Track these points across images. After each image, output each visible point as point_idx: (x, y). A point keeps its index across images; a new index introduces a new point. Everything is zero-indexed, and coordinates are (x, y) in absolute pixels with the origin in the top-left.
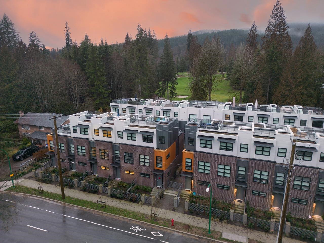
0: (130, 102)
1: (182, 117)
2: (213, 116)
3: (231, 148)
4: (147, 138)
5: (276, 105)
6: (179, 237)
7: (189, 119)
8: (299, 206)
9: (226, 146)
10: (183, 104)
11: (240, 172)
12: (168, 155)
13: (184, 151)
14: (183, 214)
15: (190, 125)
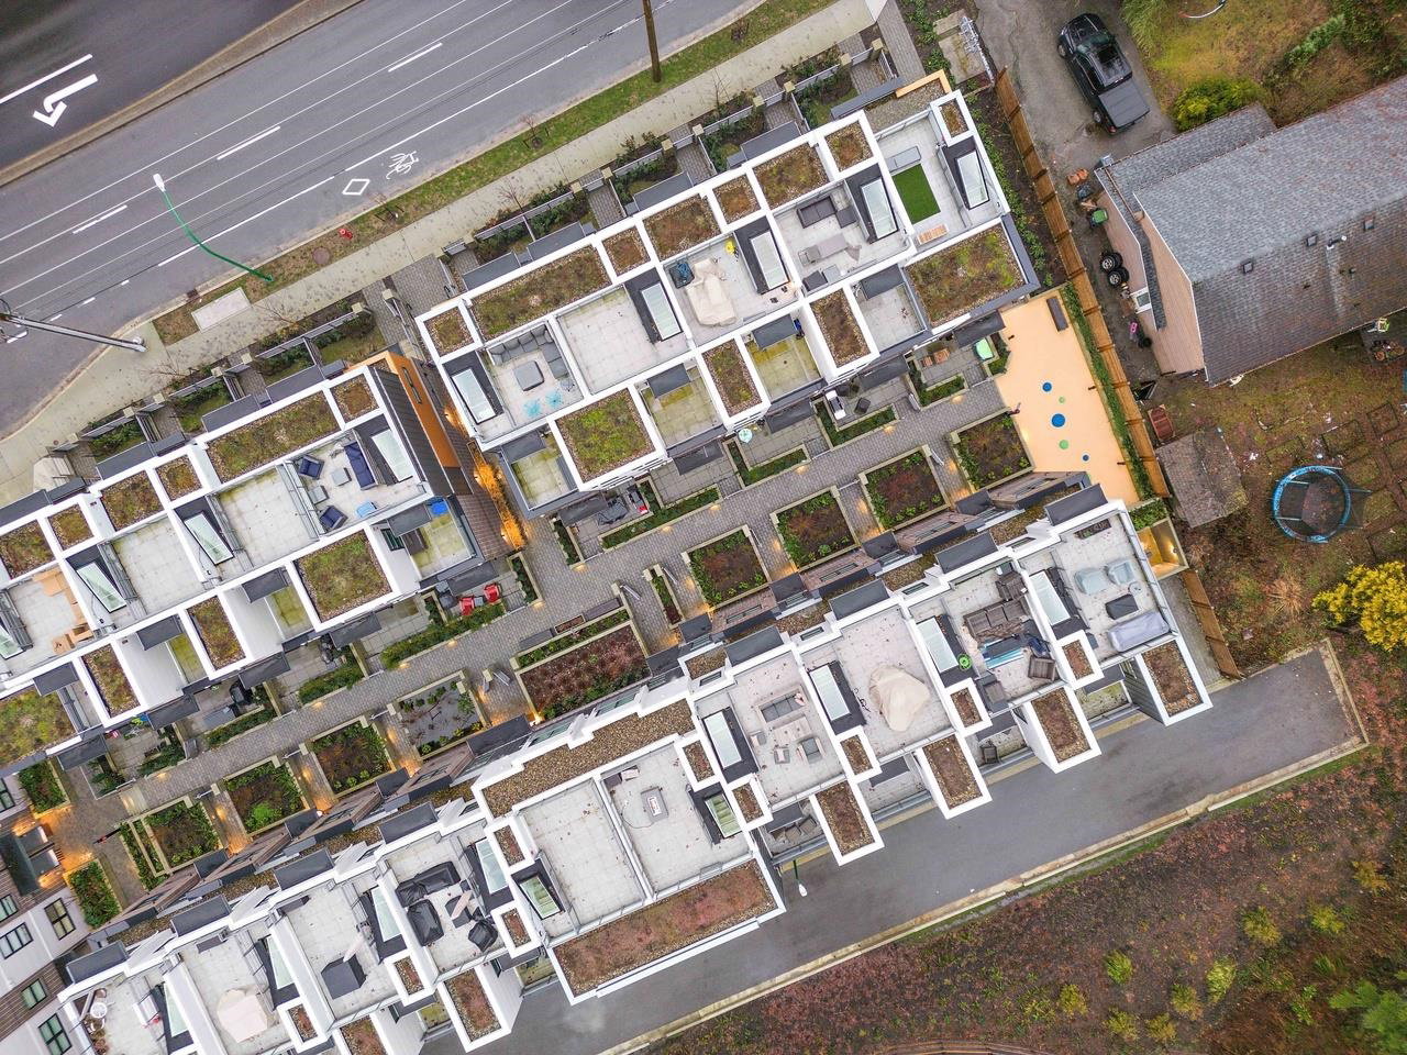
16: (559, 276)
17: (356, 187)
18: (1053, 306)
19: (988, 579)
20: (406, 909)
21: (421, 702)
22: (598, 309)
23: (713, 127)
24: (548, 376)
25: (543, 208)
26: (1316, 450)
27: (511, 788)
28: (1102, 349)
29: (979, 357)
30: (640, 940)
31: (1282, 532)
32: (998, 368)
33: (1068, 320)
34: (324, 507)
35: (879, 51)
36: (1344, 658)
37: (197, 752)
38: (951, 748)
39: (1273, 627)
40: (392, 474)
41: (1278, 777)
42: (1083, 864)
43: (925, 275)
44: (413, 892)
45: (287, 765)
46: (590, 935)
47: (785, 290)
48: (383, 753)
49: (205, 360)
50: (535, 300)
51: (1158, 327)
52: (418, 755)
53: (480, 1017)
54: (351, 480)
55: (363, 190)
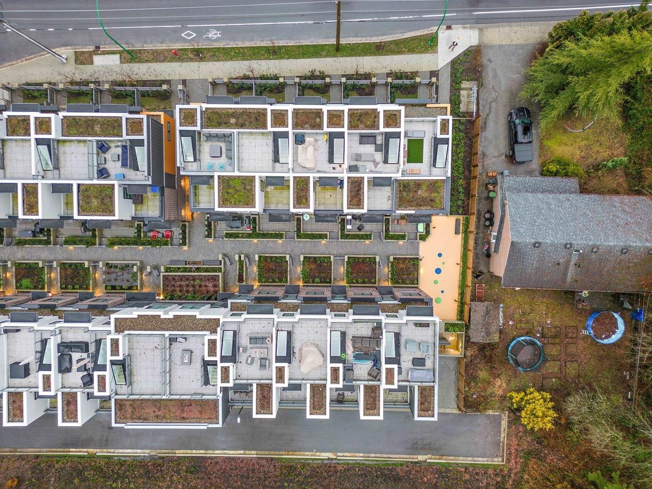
16: (248, 115)
17: (189, 35)
18: (457, 223)
19: (370, 326)
20: (59, 354)
21: (116, 267)
22: (258, 137)
23: (351, 82)
24: (224, 155)
25: (264, 82)
26: (538, 331)
27: (128, 323)
28: (469, 250)
29: (417, 230)
30: (154, 412)
31: (508, 359)
32: (423, 238)
33: (461, 231)
34: (101, 167)
35: (434, 83)
36: (510, 423)
37: (9, 244)
38: (323, 390)
39: (487, 397)
40: (138, 167)
41: (462, 460)
42: (365, 460)
43: (404, 186)
44: (66, 348)
45: (46, 268)
46: (133, 400)
47: (340, 166)
48: (90, 281)
49: (90, 78)
50: (233, 121)
51: (494, 252)
52: (104, 289)
53: (71, 414)
54: (119, 160)
55: (191, 37)
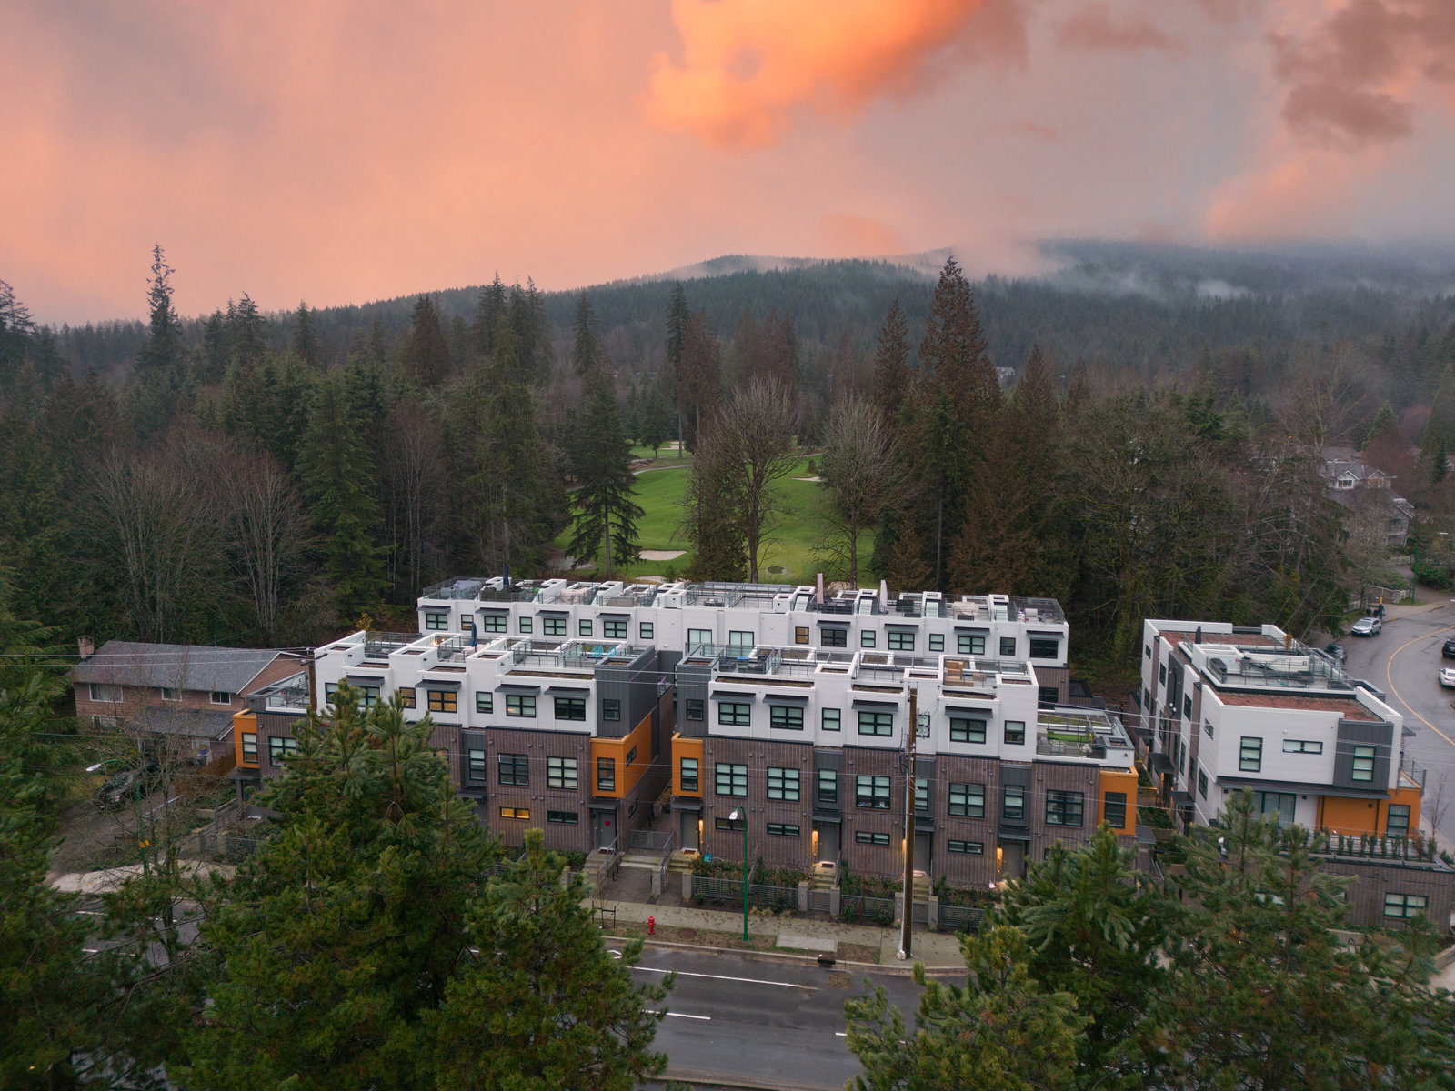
0: (489, 595)
1: (668, 639)
2: (760, 633)
3: (800, 722)
4: (569, 707)
5: (939, 595)
6: (668, 955)
7: (688, 644)
8: (966, 860)
9: (787, 718)
10: (666, 597)
11: (824, 786)
12: (631, 753)
13: (675, 737)
14: (677, 909)
15: (689, 664)
